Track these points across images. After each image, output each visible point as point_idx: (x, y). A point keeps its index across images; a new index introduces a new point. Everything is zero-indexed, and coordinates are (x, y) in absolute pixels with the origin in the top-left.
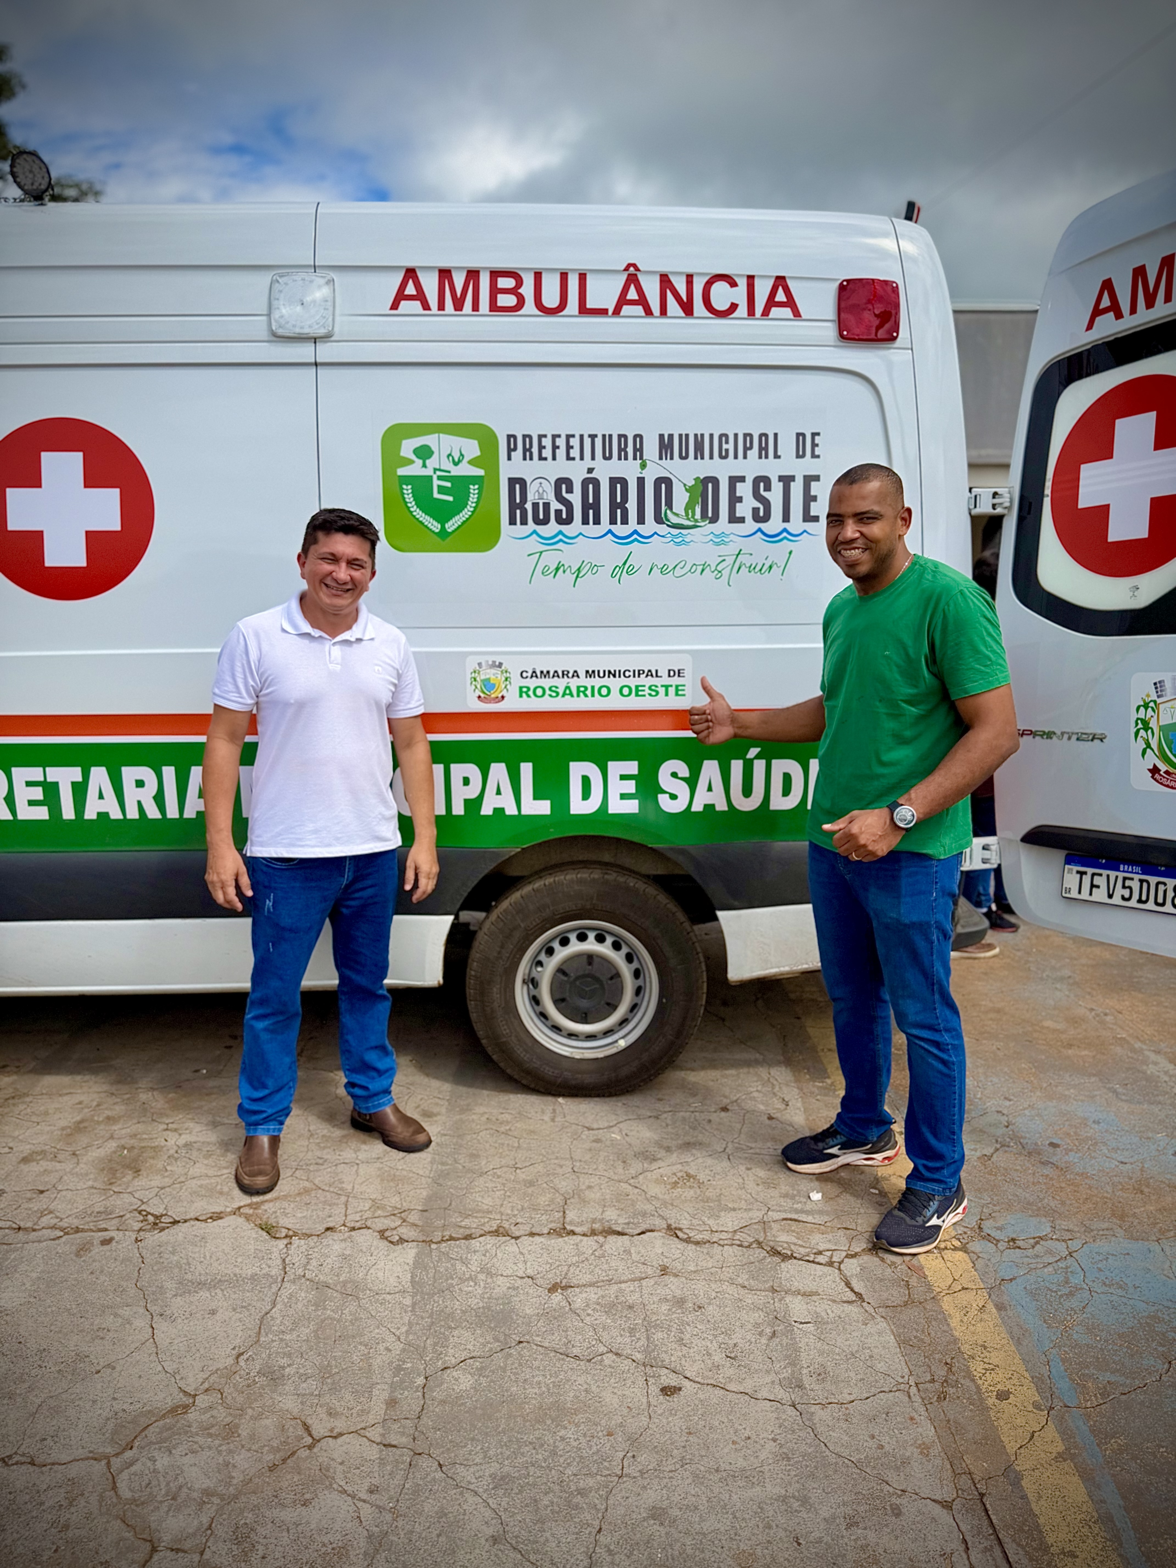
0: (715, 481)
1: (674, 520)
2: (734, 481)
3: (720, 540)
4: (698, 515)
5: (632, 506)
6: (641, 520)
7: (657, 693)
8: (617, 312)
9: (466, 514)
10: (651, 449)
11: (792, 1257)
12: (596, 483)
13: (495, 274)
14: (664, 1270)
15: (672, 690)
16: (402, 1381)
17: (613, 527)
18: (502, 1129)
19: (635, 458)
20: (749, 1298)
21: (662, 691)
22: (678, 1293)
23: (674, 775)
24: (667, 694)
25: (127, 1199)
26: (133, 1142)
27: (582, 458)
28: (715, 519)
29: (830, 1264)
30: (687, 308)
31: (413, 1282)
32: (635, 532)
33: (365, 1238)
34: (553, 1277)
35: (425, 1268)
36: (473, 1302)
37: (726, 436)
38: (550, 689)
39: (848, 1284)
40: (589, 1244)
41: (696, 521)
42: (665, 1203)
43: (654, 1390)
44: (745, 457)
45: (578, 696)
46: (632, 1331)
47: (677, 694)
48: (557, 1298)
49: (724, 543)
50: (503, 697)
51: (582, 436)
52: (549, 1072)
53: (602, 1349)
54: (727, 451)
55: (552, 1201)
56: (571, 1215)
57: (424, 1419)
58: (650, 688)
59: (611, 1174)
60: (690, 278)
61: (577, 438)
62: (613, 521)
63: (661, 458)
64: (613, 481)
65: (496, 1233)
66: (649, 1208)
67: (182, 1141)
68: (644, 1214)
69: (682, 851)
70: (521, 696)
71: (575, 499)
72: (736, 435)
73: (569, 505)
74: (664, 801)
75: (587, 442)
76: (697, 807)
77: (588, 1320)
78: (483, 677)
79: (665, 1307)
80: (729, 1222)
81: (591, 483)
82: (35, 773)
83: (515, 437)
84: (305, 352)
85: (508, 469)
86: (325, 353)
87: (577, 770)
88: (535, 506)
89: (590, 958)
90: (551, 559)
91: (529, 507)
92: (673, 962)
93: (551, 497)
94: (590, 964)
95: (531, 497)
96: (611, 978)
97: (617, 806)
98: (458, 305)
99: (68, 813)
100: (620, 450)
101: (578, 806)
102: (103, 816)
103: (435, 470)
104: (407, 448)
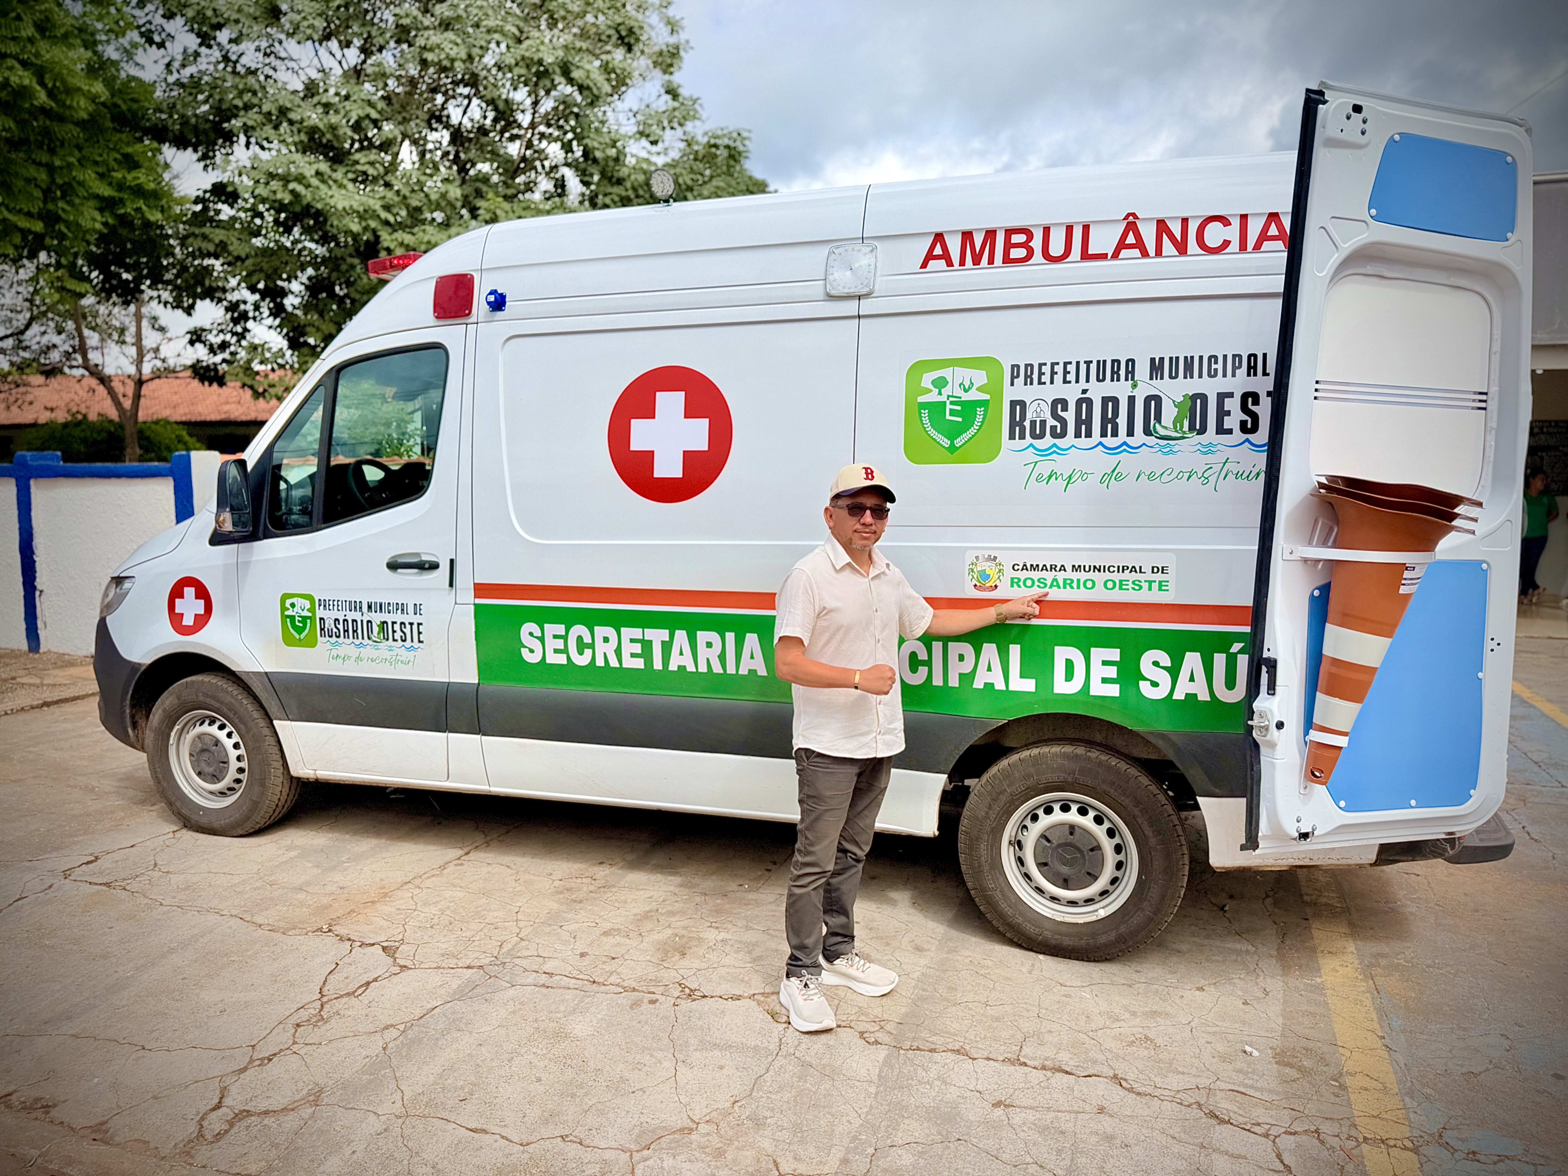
0: (1204, 398)
1: (1162, 432)
2: (1222, 397)
3: (1208, 450)
4: (1186, 427)
5: (1122, 421)
6: (1130, 433)
7: (1141, 587)
8: (1115, 255)
9: (972, 431)
10: (1142, 370)
11: (1229, 1122)
12: (1089, 402)
13: (1009, 232)
14: (1101, 1110)
15: (1155, 586)
16: (856, 1148)
17: (1103, 440)
18: (982, 972)
19: (1127, 379)
20: (1176, 1148)
21: (1145, 586)
22: (1109, 1130)
23: (1156, 664)
24: (1150, 589)
25: (673, 973)
26: (684, 932)
27: (1077, 381)
28: (1203, 431)
29: (1266, 1135)
30: (1181, 248)
31: (880, 1076)
32: (1125, 443)
33: (847, 1035)
34: (999, 1096)
35: (892, 1067)
36: (926, 1101)
37: (1216, 357)
38: (1039, 580)
39: (1278, 1156)
40: (1037, 1076)
41: (1184, 433)
42: (1117, 1057)
44: (1234, 375)
45: (1065, 587)
46: (1059, 1151)
47: (1160, 589)
48: (999, 1112)
49: (1212, 452)
50: (996, 586)
51: (1078, 363)
52: (1031, 929)
53: (1029, 1159)
54: (1216, 370)
55: (1013, 1036)
56: (1026, 1050)
58: (1133, 583)
59: (1073, 1025)
60: (1185, 221)
61: (1074, 364)
62: (1104, 434)
63: (1151, 379)
64: (1105, 400)
65: (958, 1052)
66: (1101, 1057)
67: (720, 938)
68: (1095, 1062)
69: (1162, 736)
70: (1012, 586)
71: (1070, 416)
72: (1225, 357)
73: (1064, 422)
74: (1145, 688)
75: (1083, 367)
76: (1179, 695)
77: (1022, 1134)
78: (979, 569)
79: (1094, 1139)
80: (1175, 1082)
81: (1085, 402)
82: (637, 633)
83: (1018, 366)
84: (850, 307)
85: (1010, 393)
86: (867, 307)
87: (1062, 654)
88: (1033, 423)
89: (1072, 828)
90: (1045, 468)
91: (1027, 424)
92: (1153, 841)
93: (1047, 415)
94: (1071, 834)
95: (1029, 416)
96: (1092, 850)
97: (1098, 689)
98: (977, 261)
99: (658, 665)
100: (1113, 373)
101: (1062, 686)
102: (682, 668)
103: (949, 397)
104: (927, 380)
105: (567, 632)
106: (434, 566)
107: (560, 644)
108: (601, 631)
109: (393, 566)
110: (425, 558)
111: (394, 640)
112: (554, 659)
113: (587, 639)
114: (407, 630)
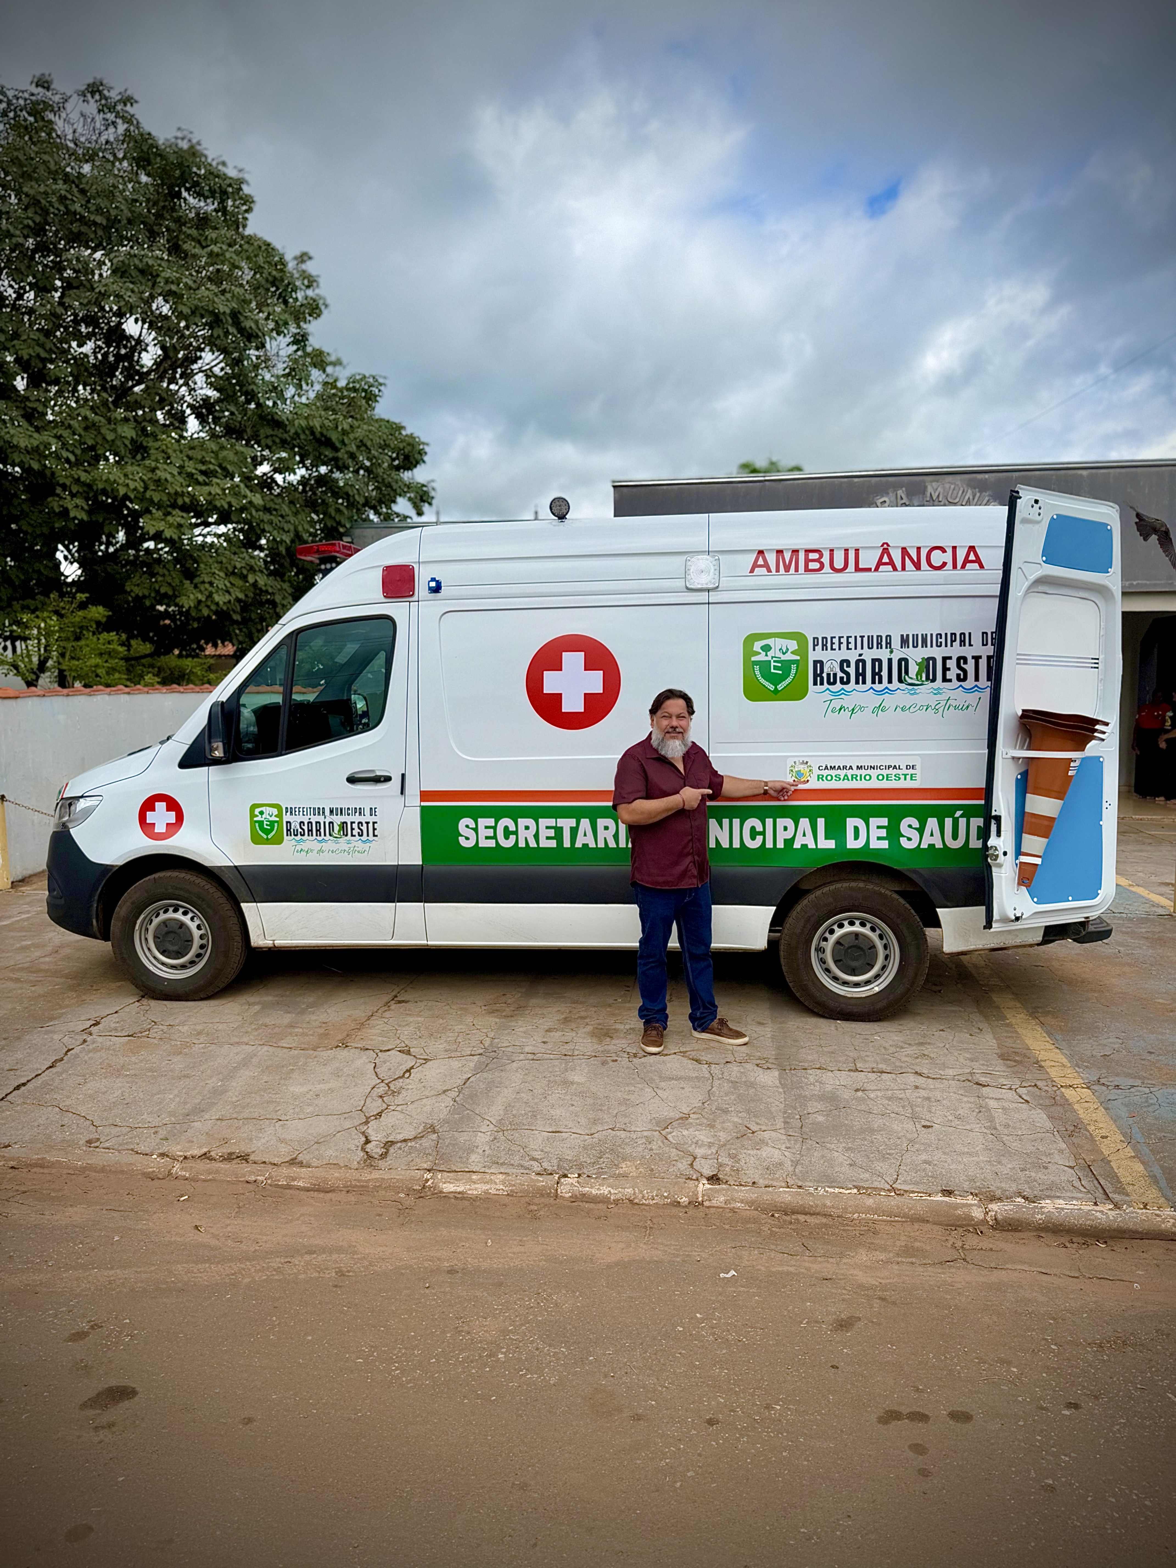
0: (934, 659)
1: (910, 681)
2: (945, 659)
3: (937, 692)
4: (924, 678)
5: (885, 674)
6: (890, 681)
7: (900, 779)
8: (877, 569)
9: (789, 680)
10: (896, 643)
11: (989, 1086)
12: (864, 662)
13: (808, 551)
14: (917, 1087)
15: (908, 777)
16: (788, 1117)
17: (873, 686)
19: (886, 648)
20: (965, 1099)
21: (902, 777)
22: (926, 1095)
23: (910, 826)
24: (905, 779)
25: (614, 1047)
27: (856, 648)
28: (934, 680)
29: (1011, 1089)
30: (918, 566)
31: (780, 1083)
32: (887, 688)
33: (749, 1066)
34: (855, 1086)
35: (785, 1079)
36: (816, 1092)
37: (941, 635)
38: (838, 776)
39: (1020, 1097)
40: (872, 1076)
41: (923, 681)
42: (912, 1064)
43: (919, 1126)
44: (952, 646)
45: (852, 780)
46: (903, 1107)
47: (911, 779)
48: (860, 1094)
49: (940, 694)
50: (808, 781)
51: (856, 637)
52: (832, 1004)
53: (889, 1112)
54: (941, 643)
55: (847, 1059)
56: (859, 1065)
57: (804, 1129)
58: (895, 776)
59: (878, 1051)
60: (919, 549)
61: (853, 638)
62: (873, 682)
63: (902, 648)
64: (874, 661)
65: (820, 1069)
66: (903, 1065)
68: (901, 1067)
69: (915, 871)
70: (820, 780)
71: (852, 670)
72: (946, 634)
73: (848, 675)
74: (904, 842)
75: (859, 640)
76: (924, 846)
77: (878, 1102)
79: (919, 1100)
80: (951, 1072)
81: (861, 662)
82: (551, 822)
83: (818, 639)
84: (703, 597)
85: (813, 656)
86: (714, 597)
87: (851, 822)
88: (829, 675)
89: (857, 935)
90: (837, 704)
91: (825, 675)
92: (909, 939)
93: (837, 670)
94: (857, 939)
95: (826, 670)
96: (870, 949)
97: (875, 844)
98: (787, 569)
99: (567, 844)
100: (878, 644)
101: (852, 844)
102: (585, 846)
103: (772, 657)
104: (757, 646)
105: (496, 823)
106: (388, 779)
107: (490, 833)
108: (522, 822)
109: (352, 780)
110: (378, 773)
111: (352, 835)
112: (483, 843)
113: (512, 828)
114: (364, 828)
